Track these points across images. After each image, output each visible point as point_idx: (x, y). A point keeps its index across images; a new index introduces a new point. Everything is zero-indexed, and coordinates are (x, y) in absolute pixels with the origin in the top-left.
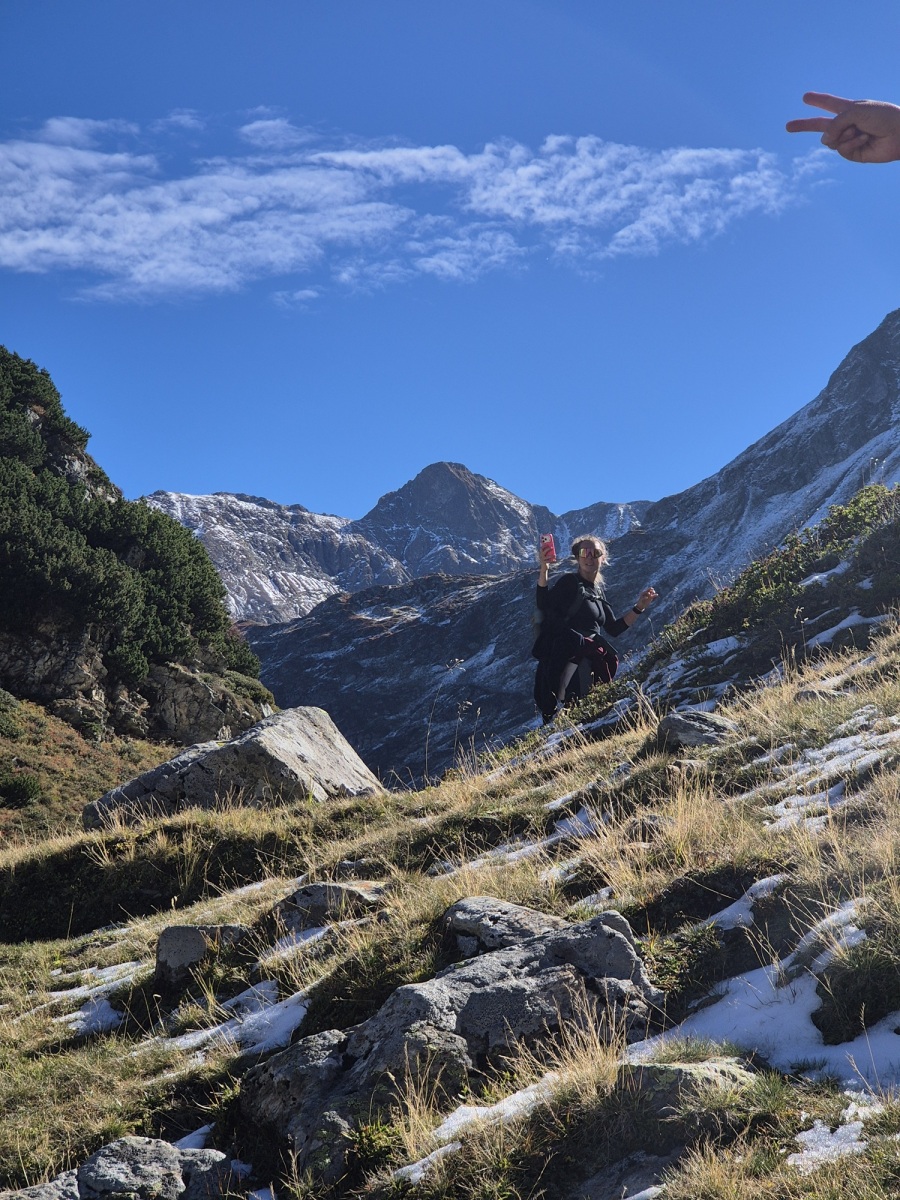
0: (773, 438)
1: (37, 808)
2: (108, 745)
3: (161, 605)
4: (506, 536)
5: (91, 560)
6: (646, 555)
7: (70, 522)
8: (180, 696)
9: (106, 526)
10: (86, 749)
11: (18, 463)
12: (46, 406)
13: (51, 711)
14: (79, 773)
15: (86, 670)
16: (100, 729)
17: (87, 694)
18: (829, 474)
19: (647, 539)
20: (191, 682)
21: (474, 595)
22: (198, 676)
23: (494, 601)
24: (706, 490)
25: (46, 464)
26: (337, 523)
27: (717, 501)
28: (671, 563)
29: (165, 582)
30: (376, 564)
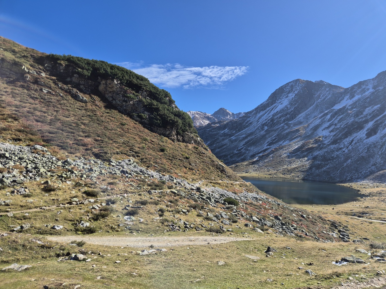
0: (261, 105)
1: (166, 152)
2: (176, 143)
3: (184, 124)
4: (229, 116)
5: (174, 118)
6: (245, 118)
7: (172, 113)
8: (187, 136)
9: (177, 114)
10: (173, 144)
11: (165, 105)
12: (169, 97)
13: (169, 138)
14: (172, 147)
15: (174, 133)
16: (176, 141)
17: (174, 136)
18: (268, 109)
19: (246, 116)
20: (188, 135)
21: (225, 123)
22: (189, 134)
23: (227, 124)
24: (253, 111)
25: (169, 105)
26: (210, 115)
27: (254, 112)
28: (248, 119)
29: (185, 121)
30: (214, 119)
